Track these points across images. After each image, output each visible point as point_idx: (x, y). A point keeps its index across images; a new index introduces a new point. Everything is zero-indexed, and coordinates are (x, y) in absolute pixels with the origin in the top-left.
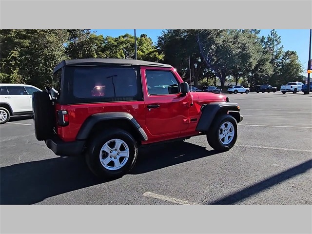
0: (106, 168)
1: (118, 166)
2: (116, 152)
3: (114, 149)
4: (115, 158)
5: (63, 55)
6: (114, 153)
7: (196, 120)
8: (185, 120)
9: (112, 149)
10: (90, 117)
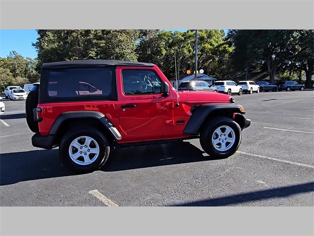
0: (76, 162)
1: (88, 161)
2: (87, 149)
3: (84, 145)
4: (86, 154)
5: (132, 52)
6: (84, 149)
7: (183, 122)
8: (168, 122)
9: (82, 146)
10: (61, 115)
